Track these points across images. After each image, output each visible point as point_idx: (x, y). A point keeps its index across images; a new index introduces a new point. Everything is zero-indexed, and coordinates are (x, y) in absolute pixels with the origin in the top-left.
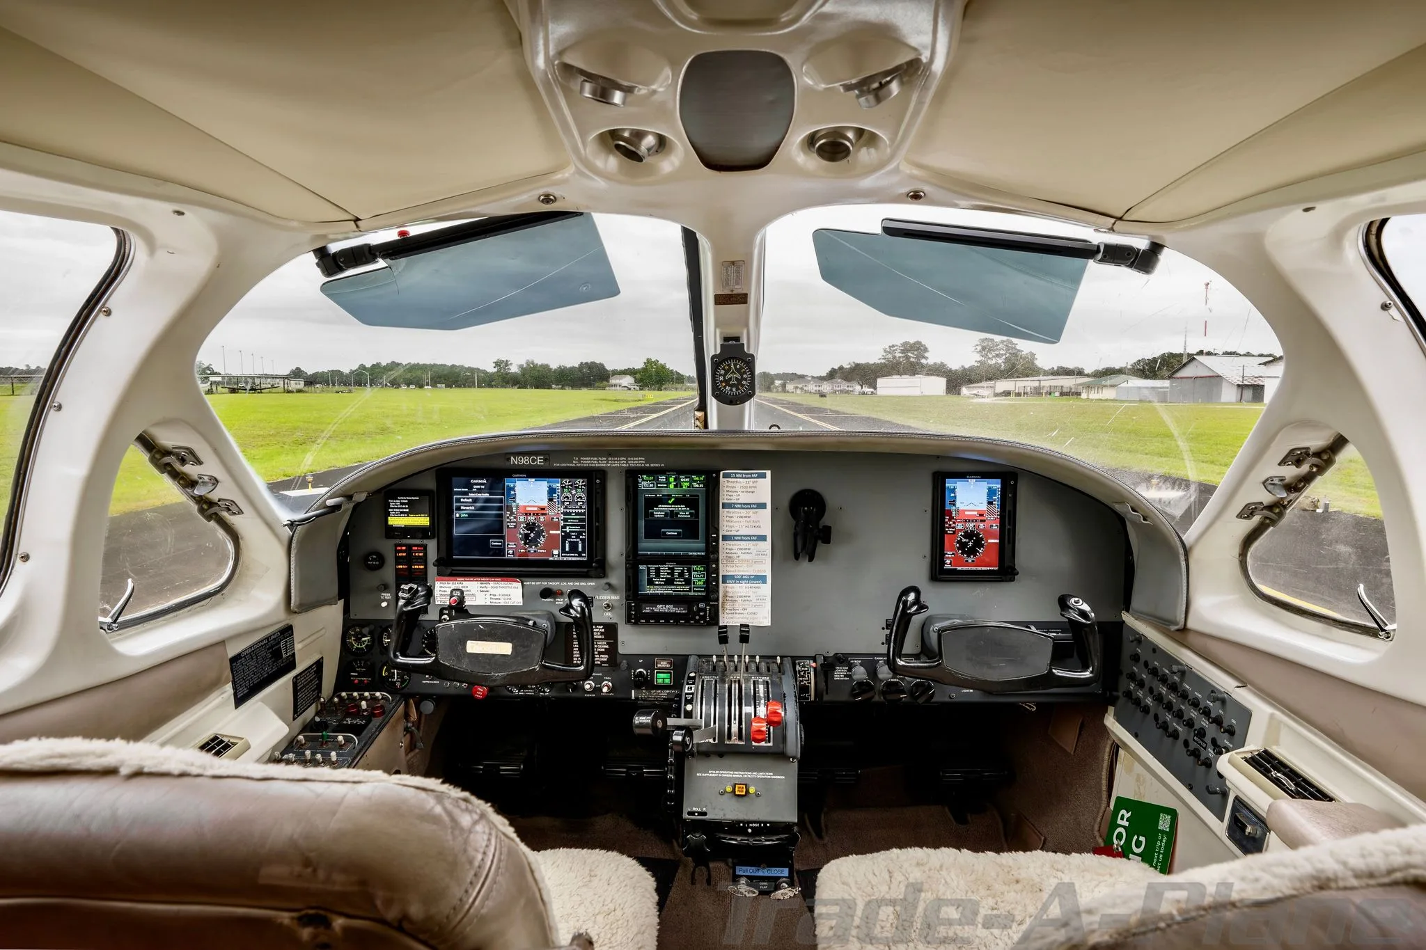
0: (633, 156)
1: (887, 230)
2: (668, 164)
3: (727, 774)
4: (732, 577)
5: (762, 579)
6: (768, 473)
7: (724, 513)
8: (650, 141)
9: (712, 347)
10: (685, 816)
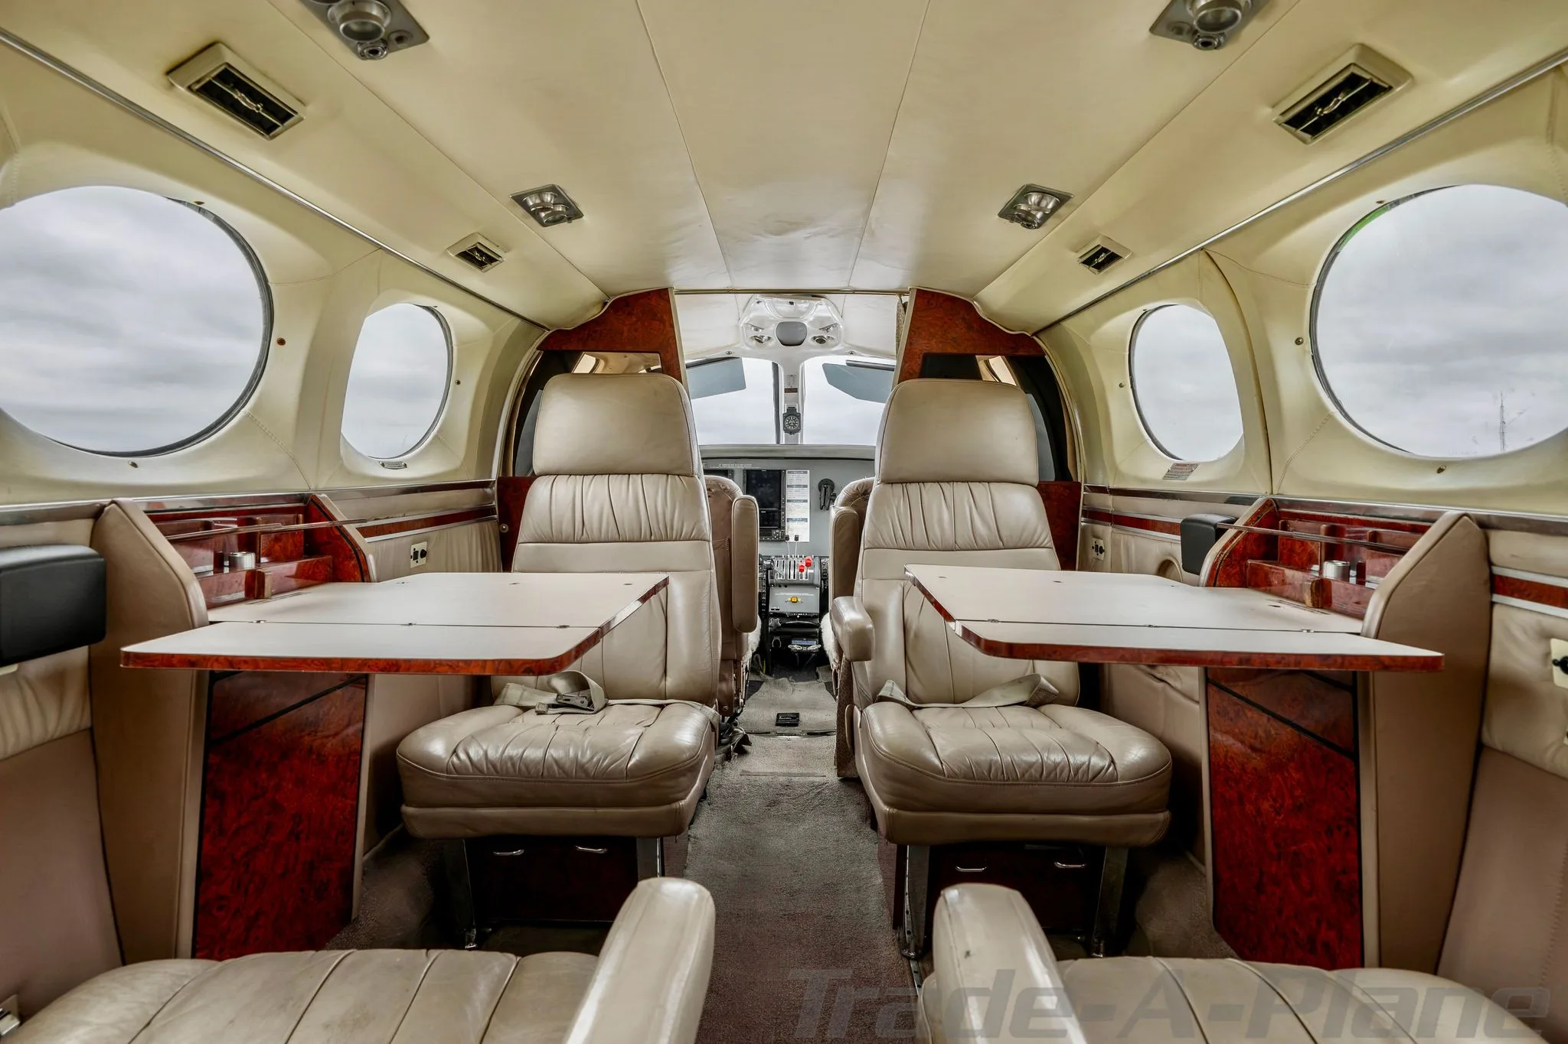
0: (760, 341)
1: (848, 364)
2: (771, 344)
3: (788, 594)
6: (808, 471)
7: (788, 489)
8: (765, 338)
10: (770, 610)
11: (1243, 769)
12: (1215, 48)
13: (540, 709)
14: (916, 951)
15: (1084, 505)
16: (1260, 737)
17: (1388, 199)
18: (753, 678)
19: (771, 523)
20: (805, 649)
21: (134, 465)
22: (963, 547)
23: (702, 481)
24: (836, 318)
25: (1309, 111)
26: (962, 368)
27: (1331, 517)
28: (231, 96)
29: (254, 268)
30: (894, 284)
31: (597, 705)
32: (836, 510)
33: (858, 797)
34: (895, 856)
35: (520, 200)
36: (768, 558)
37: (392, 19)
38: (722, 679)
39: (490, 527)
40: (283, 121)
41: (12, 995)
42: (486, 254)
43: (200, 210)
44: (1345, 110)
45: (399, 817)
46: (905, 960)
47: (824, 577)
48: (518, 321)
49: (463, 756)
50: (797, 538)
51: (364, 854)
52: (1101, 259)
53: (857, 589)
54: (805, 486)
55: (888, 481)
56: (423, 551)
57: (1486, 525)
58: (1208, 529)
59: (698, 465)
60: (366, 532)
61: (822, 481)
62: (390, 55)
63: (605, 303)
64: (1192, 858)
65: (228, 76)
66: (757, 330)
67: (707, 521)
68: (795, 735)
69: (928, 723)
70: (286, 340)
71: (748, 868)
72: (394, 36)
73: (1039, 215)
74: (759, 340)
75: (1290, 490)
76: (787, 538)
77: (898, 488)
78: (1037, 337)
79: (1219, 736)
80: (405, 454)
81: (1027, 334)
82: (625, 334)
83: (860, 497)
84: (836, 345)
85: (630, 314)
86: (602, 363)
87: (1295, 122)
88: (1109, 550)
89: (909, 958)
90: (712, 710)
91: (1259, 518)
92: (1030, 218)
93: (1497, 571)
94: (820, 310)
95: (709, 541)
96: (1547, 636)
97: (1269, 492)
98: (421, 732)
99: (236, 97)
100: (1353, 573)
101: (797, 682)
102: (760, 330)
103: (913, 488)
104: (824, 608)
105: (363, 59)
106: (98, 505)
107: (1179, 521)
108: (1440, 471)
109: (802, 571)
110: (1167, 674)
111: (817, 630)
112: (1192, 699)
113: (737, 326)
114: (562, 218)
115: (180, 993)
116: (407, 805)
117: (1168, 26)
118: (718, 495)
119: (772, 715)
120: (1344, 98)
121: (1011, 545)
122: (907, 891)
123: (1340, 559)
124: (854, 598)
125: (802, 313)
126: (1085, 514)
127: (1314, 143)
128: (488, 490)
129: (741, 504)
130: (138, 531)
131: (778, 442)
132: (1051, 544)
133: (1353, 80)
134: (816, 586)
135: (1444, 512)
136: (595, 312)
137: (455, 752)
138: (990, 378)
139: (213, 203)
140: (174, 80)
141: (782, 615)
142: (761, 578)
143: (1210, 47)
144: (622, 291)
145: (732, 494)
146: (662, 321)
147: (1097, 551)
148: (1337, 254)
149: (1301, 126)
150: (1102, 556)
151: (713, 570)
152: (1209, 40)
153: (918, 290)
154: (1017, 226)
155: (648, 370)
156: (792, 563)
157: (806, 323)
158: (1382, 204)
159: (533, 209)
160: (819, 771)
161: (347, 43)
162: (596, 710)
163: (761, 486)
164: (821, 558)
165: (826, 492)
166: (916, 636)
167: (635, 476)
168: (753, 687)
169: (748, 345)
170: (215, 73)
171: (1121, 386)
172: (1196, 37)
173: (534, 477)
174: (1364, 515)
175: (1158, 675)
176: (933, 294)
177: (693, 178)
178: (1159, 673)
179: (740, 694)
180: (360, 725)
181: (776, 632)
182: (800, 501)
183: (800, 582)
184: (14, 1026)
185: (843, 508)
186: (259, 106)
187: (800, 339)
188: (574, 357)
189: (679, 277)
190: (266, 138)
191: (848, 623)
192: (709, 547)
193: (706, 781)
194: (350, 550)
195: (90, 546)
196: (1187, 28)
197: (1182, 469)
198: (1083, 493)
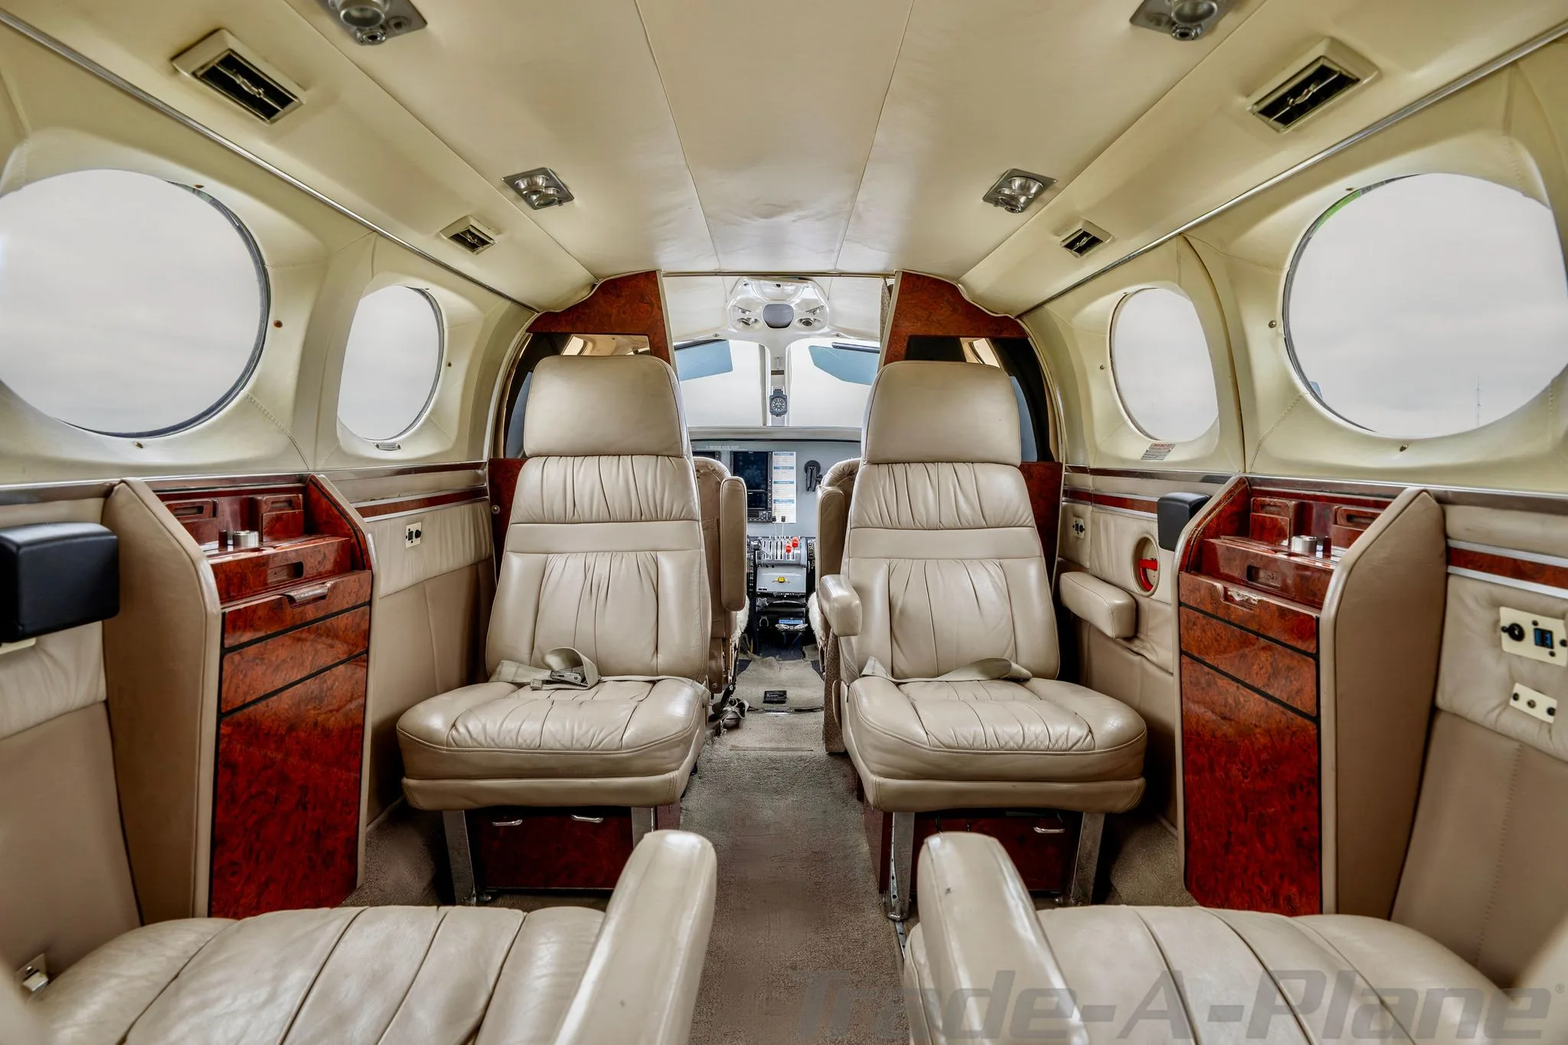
2: (757, 326)
4: (778, 501)
5: (792, 501)
6: (795, 453)
7: (774, 471)
8: (753, 320)
9: (769, 392)
10: (757, 590)
11: (1214, 736)
12: (1193, 39)
13: (535, 685)
14: (902, 913)
15: (1065, 485)
16: (1230, 705)
17: (1357, 186)
18: (742, 657)
19: (758, 504)
20: (792, 628)
21: (140, 446)
22: (947, 526)
23: (691, 462)
24: (823, 302)
25: (1281, 102)
26: (946, 350)
27: (1300, 494)
28: (233, 80)
29: (251, 251)
30: (879, 267)
31: (590, 681)
32: (823, 489)
33: (846, 769)
34: (882, 826)
35: (511, 182)
36: (755, 538)
37: (390, 5)
38: (712, 657)
39: (482, 508)
40: (283, 106)
41: (40, 953)
42: (478, 237)
43: (199, 193)
44: (1316, 101)
45: (399, 790)
46: (891, 922)
47: (811, 558)
48: (509, 303)
49: (462, 729)
50: (783, 519)
51: (367, 825)
52: (1083, 243)
53: (844, 568)
54: (792, 468)
55: (874, 462)
56: (417, 531)
57: (1442, 500)
58: (1182, 507)
59: (687, 446)
60: (365, 512)
61: (808, 462)
62: (390, 40)
63: (594, 286)
64: (1165, 823)
65: (231, 61)
66: (744, 312)
67: (696, 501)
68: (783, 712)
69: (913, 695)
70: (283, 323)
71: (738, 838)
72: (392, 23)
73: (1023, 199)
74: (746, 323)
75: (1261, 469)
76: (774, 519)
77: (884, 468)
78: (1021, 320)
79: (1191, 705)
80: (398, 436)
81: (1010, 316)
82: (613, 318)
83: (847, 476)
84: (822, 327)
85: (619, 296)
86: (590, 345)
87: (1268, 111)
88: (1088, 527)
89: (894, 920)
90: (702, 687)
91: (1231, 496)
92: (1014, 203)
93: (1453, 543)
94: (807, 292)
95: (698, 521)
96: (1496, 604)
97: (1242, 470)
98: (420, 707)
99: (238, 82)
100: (1320, 547)
101: (784, 660)
102: (747, 313)
103: (899, 469)
104: (811, 587)
105: (362, 45)
106: (108, 484)
107: (1156, 500)
108: (1403, 449)
109: (788, 551)
110: (1143, 648)
111: (804, 609)
112: (1167, 671)
113: (724, 309)
114: (554, 201)
115: (204, 949)
116: (407, 778)
117: (1147, 17)
118: (706, 476)
119: (759, 692)
120: (1314, 89)
121: (993, 524)
122: (893, 857)
123: (1308, 534)
124: (842, 576)
125: (790, 296)
126: (1066, 493)
127: (1286, 132)
128: (480, 472)
129: (729, 485)
130: (147, 509)
131: (765, 424)
132: (1033, 523)
133: (1323, 72)
134: (803, 566)
135: (1404, 488)
136: (585, 295)
137: (454, 725)
138: (974, 360)
139: (213, 187)
140: (178, 65)
141: (769, 595)
142: (749, 559)
143: (1187, 38)
144: (610, 274)
145: (721, 475)
146: (651, 304)
147: (1077, 530)
148: (1309, 239)
149: (1274, 115)
150: (1082, 535)
151: (703, 550)
152: (1187, 31)
153: (903, 272)
154: (1001, 210)
155: (636, 352)
156: (779, 544)
157: (792, 305)
158: (1352, 192)
159: (525, 192)
160: (806, 746)
161: (347, 29)
162: (589, 686)
163: (748, 468)
164: (807, 539)
165: (812, 473)
166: (902, 612)
167: (625, 457)
168: (742, 666)
169: (735, 328)
170: (219, 59)
171: (1102, 368)
172: (1174, 28)
173: (525, 458)
174: (1330, 492)
175: (1135, 649)
176: (918, 277)
177: (684, 162)
178: (1136, 647)
179: (729, 671)
180: (361, 701)
181: (764, 611)
182: (786, 482)
183: (787, 562)
184: (43, 983)
185: (830, 489)
186: (261, 91)
187: (788, 321)
188: (564, 339)
189: (667, 260)
190: (268, 123)
191: (836, 600)
192: (699, 527)
193: (698, 756)
194: (349, 529)
195: (102, 523)
196: (1165, 19)
197: (1159, 449)
198: (1064, 473)
